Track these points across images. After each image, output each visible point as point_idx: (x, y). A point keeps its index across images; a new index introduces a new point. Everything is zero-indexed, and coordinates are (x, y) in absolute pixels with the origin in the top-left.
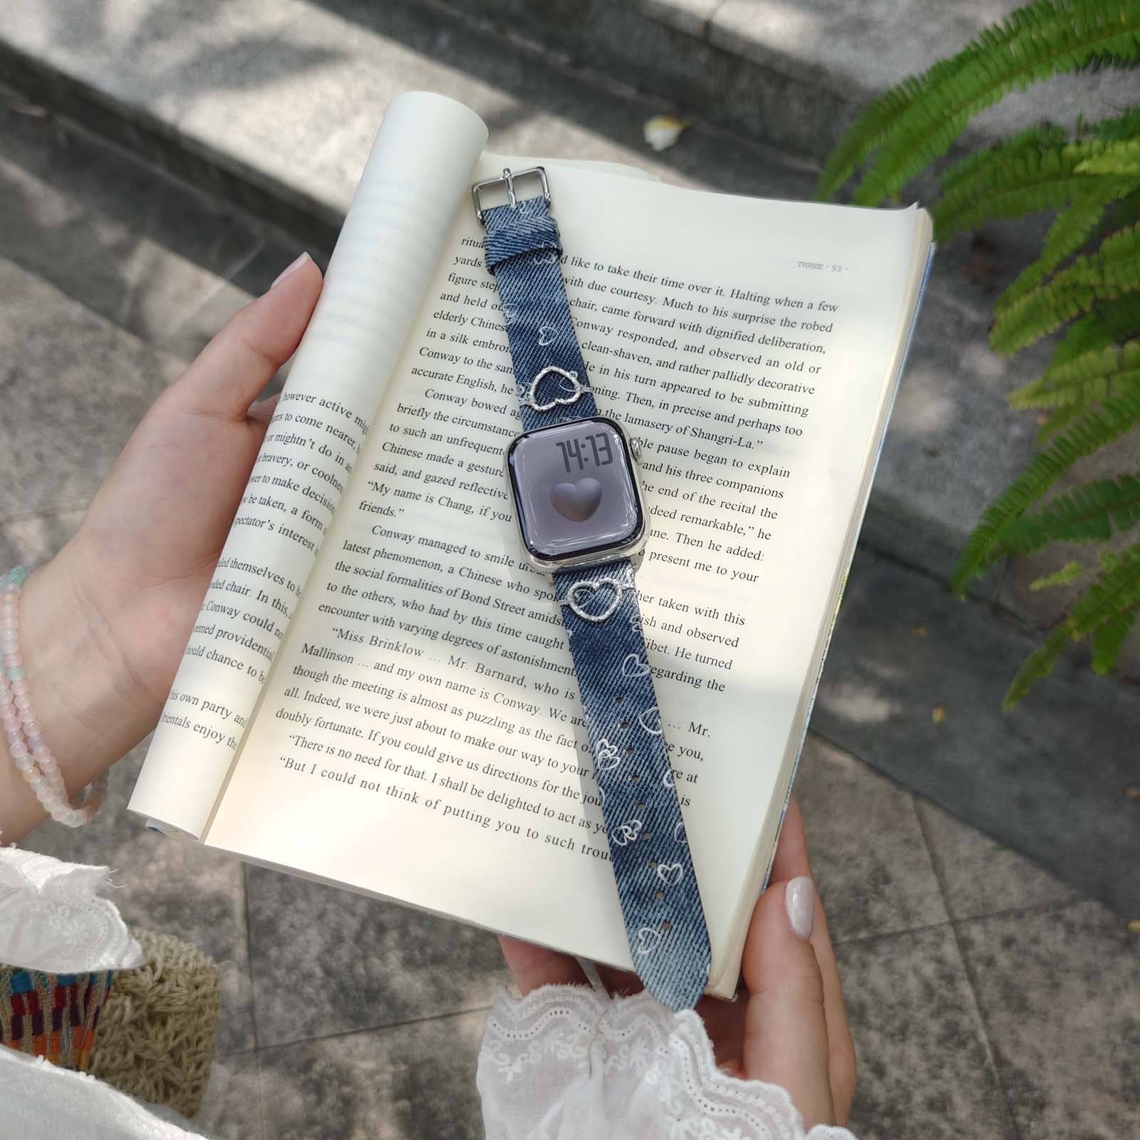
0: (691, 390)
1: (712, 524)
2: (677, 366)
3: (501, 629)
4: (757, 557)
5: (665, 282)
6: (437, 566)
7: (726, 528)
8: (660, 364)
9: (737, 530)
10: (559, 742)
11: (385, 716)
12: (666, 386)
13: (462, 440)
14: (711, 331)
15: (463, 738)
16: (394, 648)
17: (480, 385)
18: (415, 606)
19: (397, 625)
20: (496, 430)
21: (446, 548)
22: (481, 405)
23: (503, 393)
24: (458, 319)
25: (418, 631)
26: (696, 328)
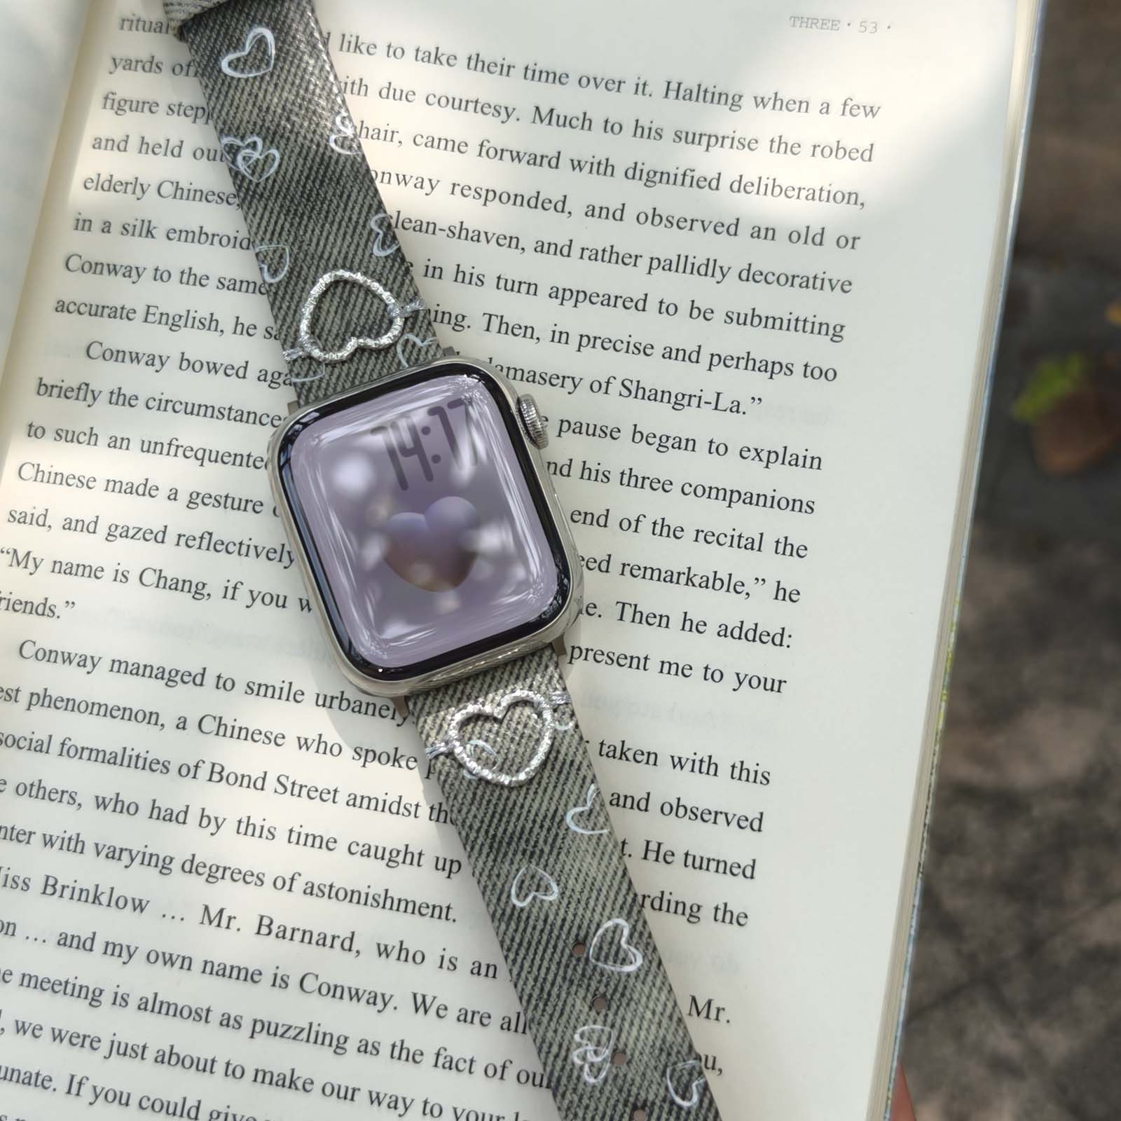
0: (609, 301)
1: (683, 579)
2: (576, 251)
3: (297, 837)
4: (777, 640)
5: (532, 73)
6: (152, 718)
7: (710, 584)
8: (541, 248)
9: (734, 587)
10: (440, 1064)
11: (92, 1043)
12: (558, 294)
13: (170, 444)
14: (634, 172)
15: (250, 1075)
16: (91, 898)
17: (190, 324)
18: (120, 805)
19: (90, 849)
20: (233, 414)
21: (166, 676)
22: (197, 366)
23: (237, 337)
24: (130, 188)
25: (132, 860)
26: (604, 168)
